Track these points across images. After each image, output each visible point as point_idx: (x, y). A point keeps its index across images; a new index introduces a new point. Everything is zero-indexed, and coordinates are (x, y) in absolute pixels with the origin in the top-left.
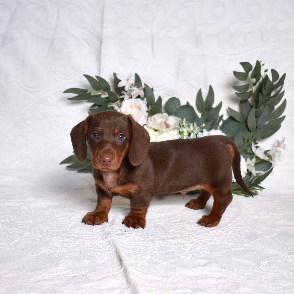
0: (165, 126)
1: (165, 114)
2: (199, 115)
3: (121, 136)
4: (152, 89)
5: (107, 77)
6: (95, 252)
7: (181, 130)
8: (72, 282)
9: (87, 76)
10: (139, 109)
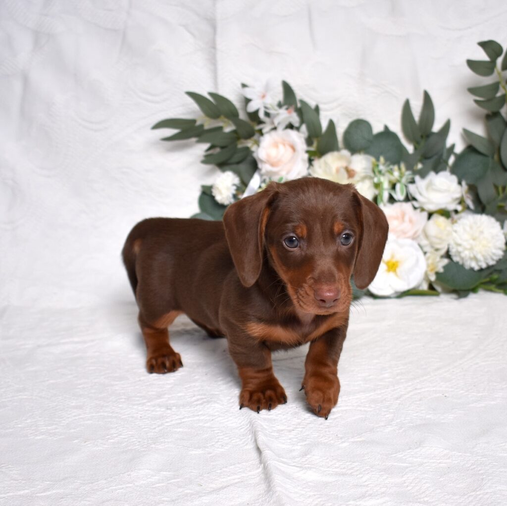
0: (345, 175)
1: (345, 153)
2: (410, 148)
5: (231, 94)
7: (376, 180)
9: (192, 95)
10: (293, 148)
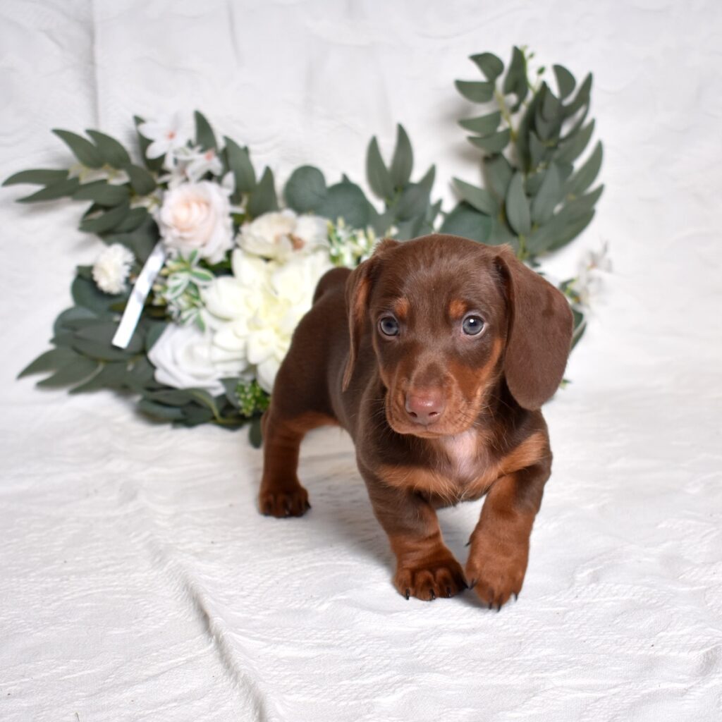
0: (289, 245)
1: (289, 214)
2: (379, 206)
4: (246, 150)
5: (118, 130)
6: (135, 604)
7: (333, 251)
8: (81, 694)
9: (61, 133)
10: (208, 204)
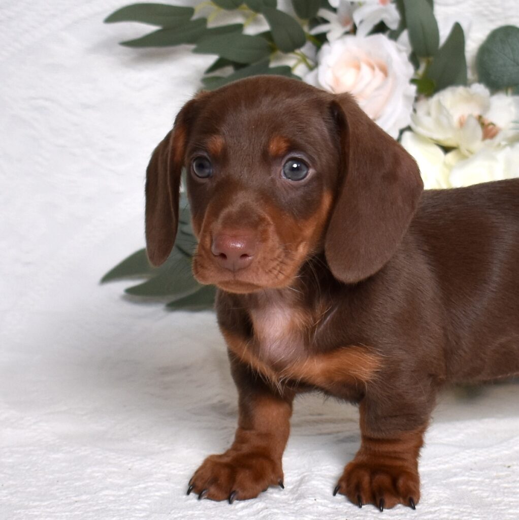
0: (479, 132)
1: (480, 89)
3: (295, 166)
10: (385, 71)
